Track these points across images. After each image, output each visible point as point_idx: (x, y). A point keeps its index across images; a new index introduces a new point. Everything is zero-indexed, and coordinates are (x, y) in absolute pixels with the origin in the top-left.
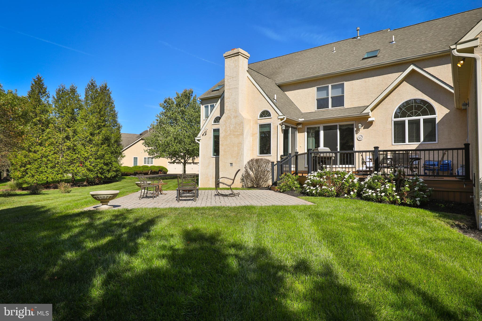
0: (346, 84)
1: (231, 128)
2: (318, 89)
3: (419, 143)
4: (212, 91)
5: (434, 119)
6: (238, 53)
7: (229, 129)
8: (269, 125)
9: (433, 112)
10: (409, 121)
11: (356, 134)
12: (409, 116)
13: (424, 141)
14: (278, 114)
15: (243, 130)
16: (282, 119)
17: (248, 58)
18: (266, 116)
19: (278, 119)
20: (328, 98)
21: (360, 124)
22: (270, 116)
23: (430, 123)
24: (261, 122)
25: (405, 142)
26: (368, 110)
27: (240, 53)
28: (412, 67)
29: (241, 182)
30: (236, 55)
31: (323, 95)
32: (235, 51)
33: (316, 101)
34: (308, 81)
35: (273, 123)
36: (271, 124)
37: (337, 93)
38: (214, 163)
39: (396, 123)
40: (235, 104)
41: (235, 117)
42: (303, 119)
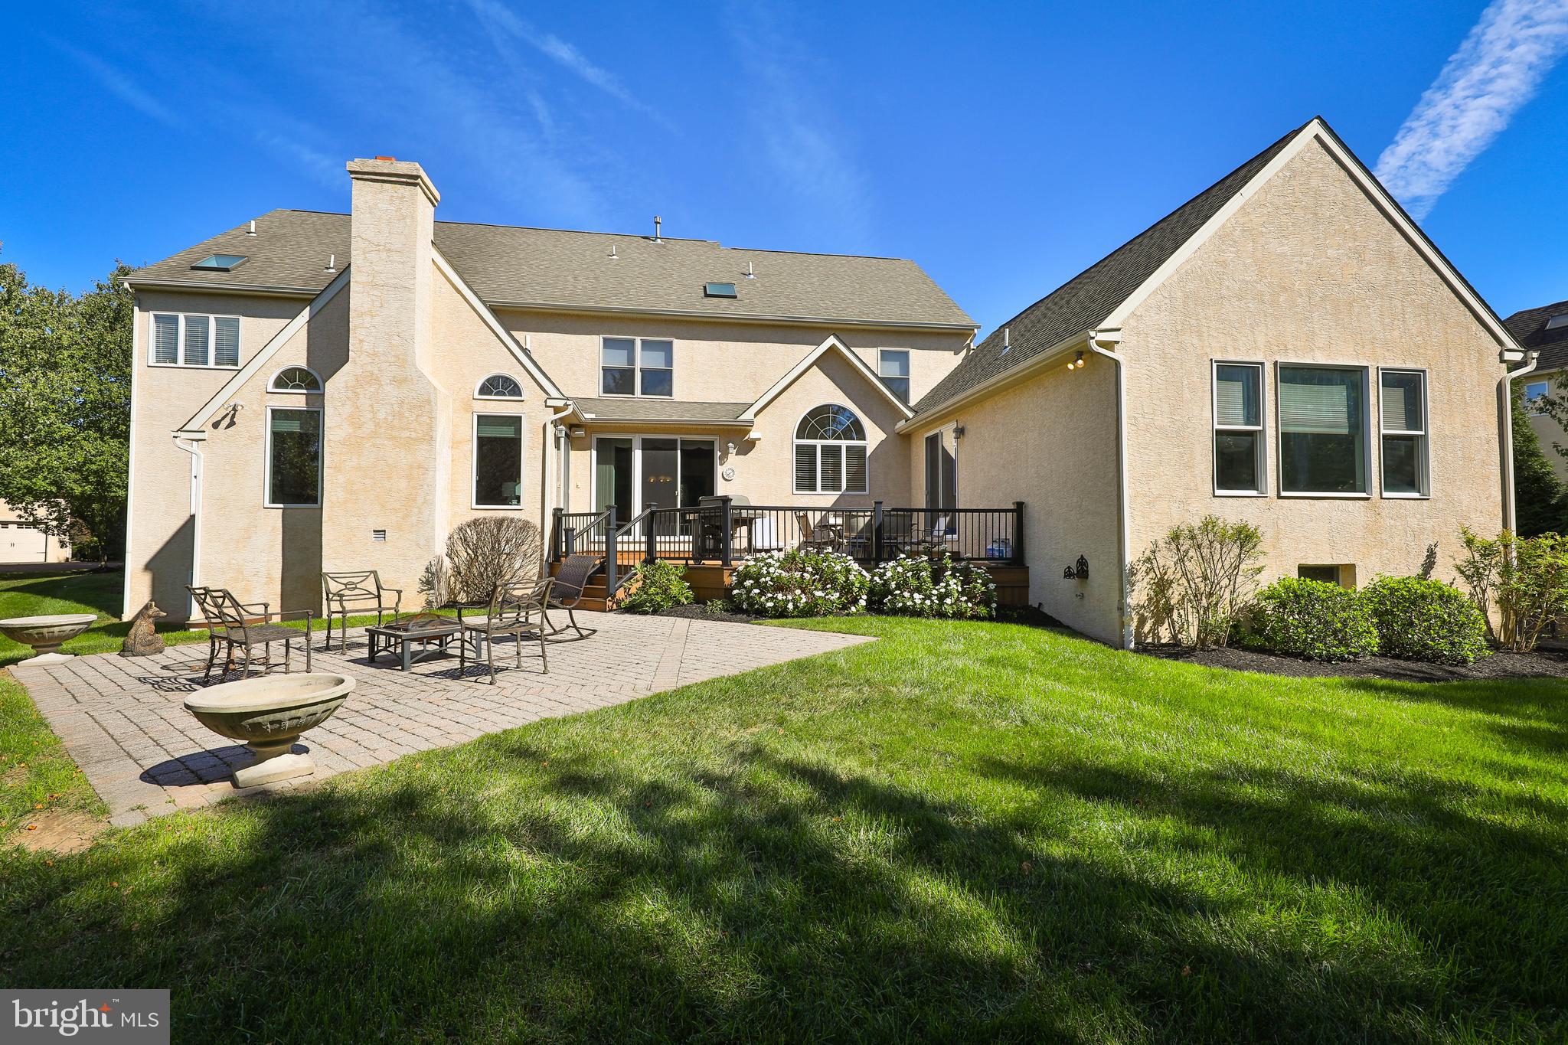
0: (678, 344)
1: (381, 415)
2: (607, 343)
3: (840, 493)
4: (194, 268)
5: (864, 448)
6: (417, 177)
7: (370, 416)
8: (516, 422)
9: (861, 434)
10: (823, 447)
11: (721, 465)
12: (822, 437)
13: (847, 490)
14: (547, 393)
15: (431, 427)
16: (557, 410)
17: (436, 204)
18: (504, 394)
19: (547, 406)
20: (633, 371)
21: (730, 444)
22: (520, 395)
23: (857, 454)
24: (485, 407)
25: (815, 490)
26: (748, 415)
27: (419, 181)
28: (831, 341)
29: (423, 590)
30: (405, 180)
31: (619, 360)
32: (404, 167)
33: (601, 372)
34: (578, 316)
35: (530, 417)
36: (521, 417)
37: (656, 361)
38: (274, 528)
39: (800, 450)
40: (396, 337)
41: (400, 381)
42: (593, 416)
